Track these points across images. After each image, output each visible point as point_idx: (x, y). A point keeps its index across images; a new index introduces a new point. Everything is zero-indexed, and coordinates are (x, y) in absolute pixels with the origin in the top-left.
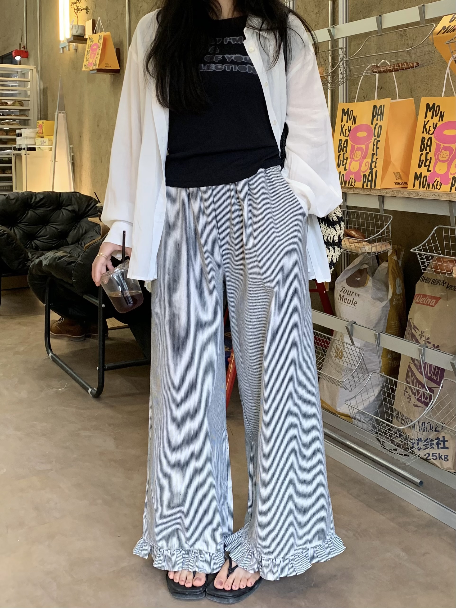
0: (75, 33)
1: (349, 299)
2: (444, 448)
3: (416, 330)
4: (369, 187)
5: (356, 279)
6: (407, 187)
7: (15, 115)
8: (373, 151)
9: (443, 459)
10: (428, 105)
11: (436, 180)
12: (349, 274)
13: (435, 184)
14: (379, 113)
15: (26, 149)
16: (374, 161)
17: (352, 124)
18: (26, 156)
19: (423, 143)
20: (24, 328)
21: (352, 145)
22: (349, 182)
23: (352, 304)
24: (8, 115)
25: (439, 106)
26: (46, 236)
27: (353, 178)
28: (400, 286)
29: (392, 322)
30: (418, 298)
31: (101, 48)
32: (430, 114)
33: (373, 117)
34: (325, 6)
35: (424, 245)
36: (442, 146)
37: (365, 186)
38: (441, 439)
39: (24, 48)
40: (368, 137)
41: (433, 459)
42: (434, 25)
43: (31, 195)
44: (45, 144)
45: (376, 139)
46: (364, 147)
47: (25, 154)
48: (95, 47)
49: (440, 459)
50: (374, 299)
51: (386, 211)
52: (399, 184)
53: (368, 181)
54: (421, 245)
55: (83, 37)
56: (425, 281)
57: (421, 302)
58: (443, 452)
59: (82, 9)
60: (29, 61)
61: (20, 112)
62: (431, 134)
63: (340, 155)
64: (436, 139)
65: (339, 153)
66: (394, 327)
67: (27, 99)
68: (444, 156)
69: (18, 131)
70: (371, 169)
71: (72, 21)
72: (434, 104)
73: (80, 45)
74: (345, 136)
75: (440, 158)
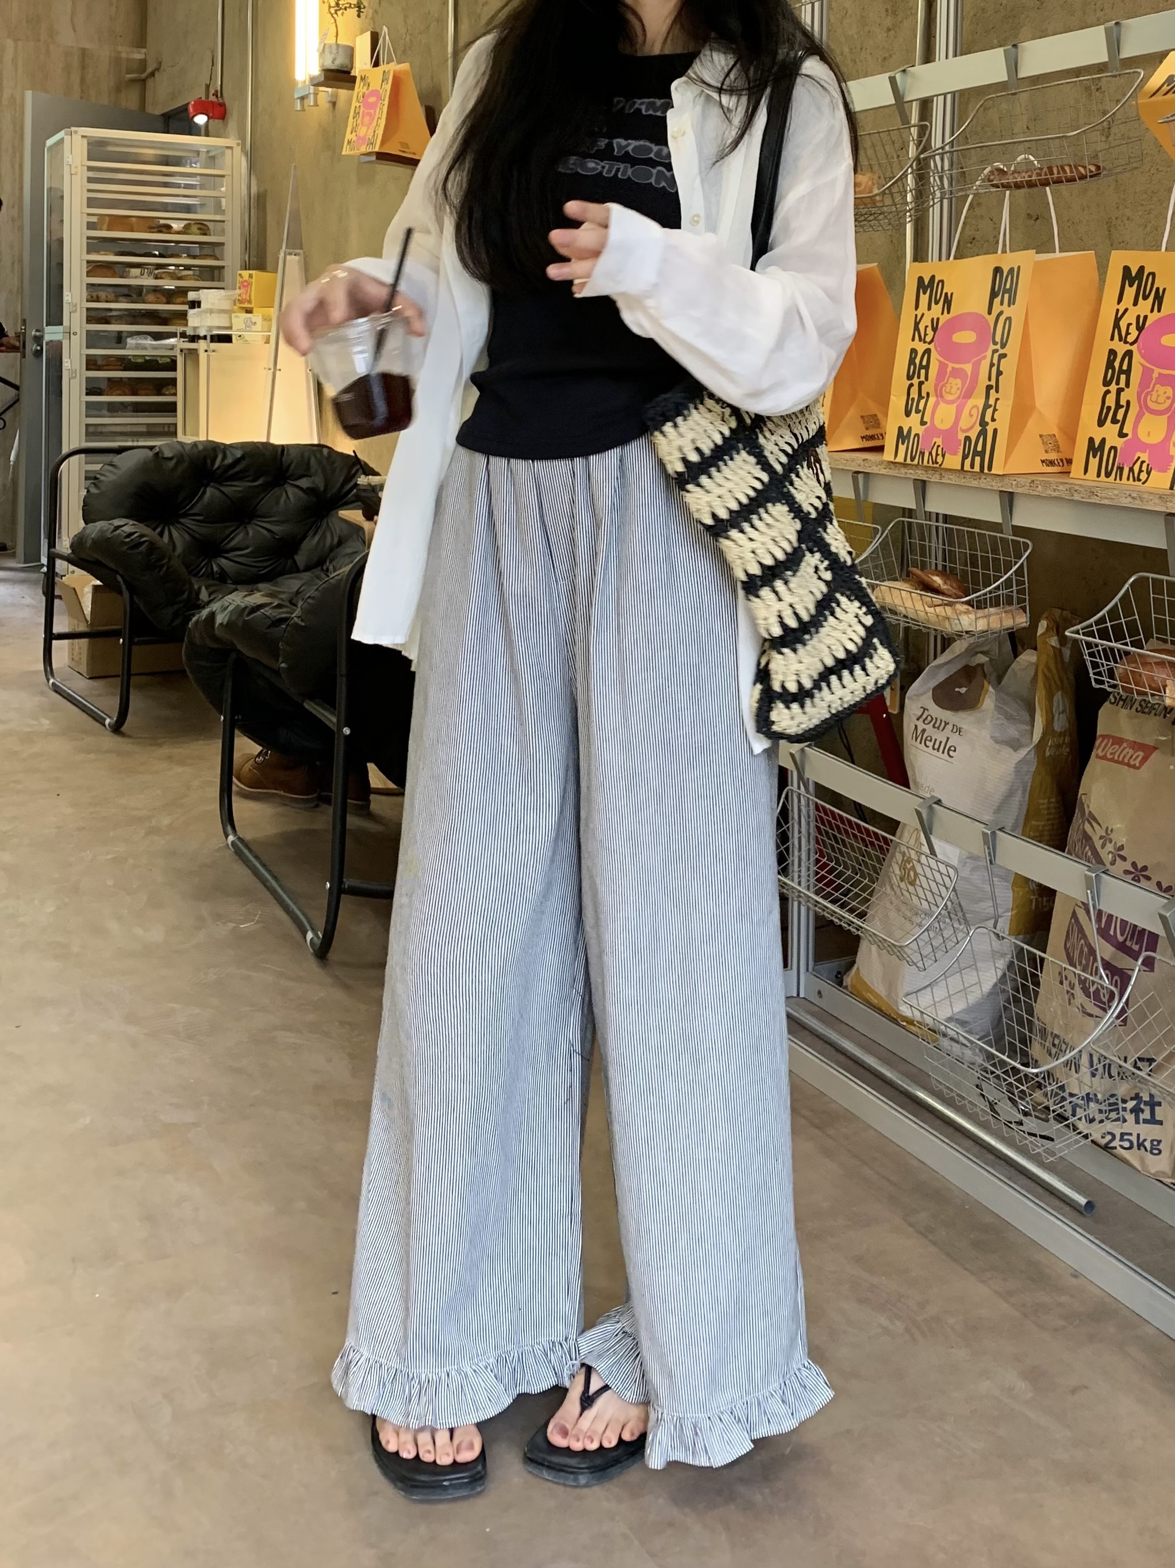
0: (329, 64)
1: (936, 740)
2: (1153, 1121)
3: (1095, 824)
4: (977, 468)
5: (957, 689)
6: (1070, 472)
7: (190, 256)
8: (990, 380)
9: (1149, 1149)
10: (1127, 270)
11: (1139, 458)
12: (942, 677)
13: (1136, 469)
14: (1008, 286)
15: (209, 338)
16: (991, 406)
17: (942, 313)
18: (208, 356)
19: (1110, 364)
20: (179, 769)
21: (940, 362)
22: (930, 453)
23: (943, 752)
24: (171, 256)
25: (1153, 274)
26: (247, 548)
27: (940, 444)
28: (1063, 712)
29: (1041, 801)
30: (1103, 744)
31: (386, 103)
32: (1130, 292)
33: (993, 295)
34: (909, 13)
35: (1103, 620)
36: (1155, 375)
37: (967, 467)
38: (1144, 1099)
39: (216, 94)
40: (978, 347)
41: (1122, 1147)
42: (1139, 73)
43: (214, 449)
44: (254, 328)
45: (996, 351)
46: (968, 368)
47: (206, 351)
48: (372, 100)
49: (1139, 1149)
50: (997, 742)
51: (1018, 530)
52: (1051, 463)
53: (976, 453)
54: (1092, 620)
55: (349, 73)
56: (1121, 703)
57: (1109, 756)
58: (1148, 1132)
59: (348, 5)
60: (226, 125)
61: (201, 249)
62: (1132, 344)
63: (911, 385)
64: (1143, 356)
65: (910, 382)
66: (1046, 812)
67: (218, 218)
68: (1161, 400)
69: (192, 296)
70: (983, 424)
71: (323, 35)
72: (1142, 269)
73: (343, 93)
74: (925, 342)
75: (1150, 404)
